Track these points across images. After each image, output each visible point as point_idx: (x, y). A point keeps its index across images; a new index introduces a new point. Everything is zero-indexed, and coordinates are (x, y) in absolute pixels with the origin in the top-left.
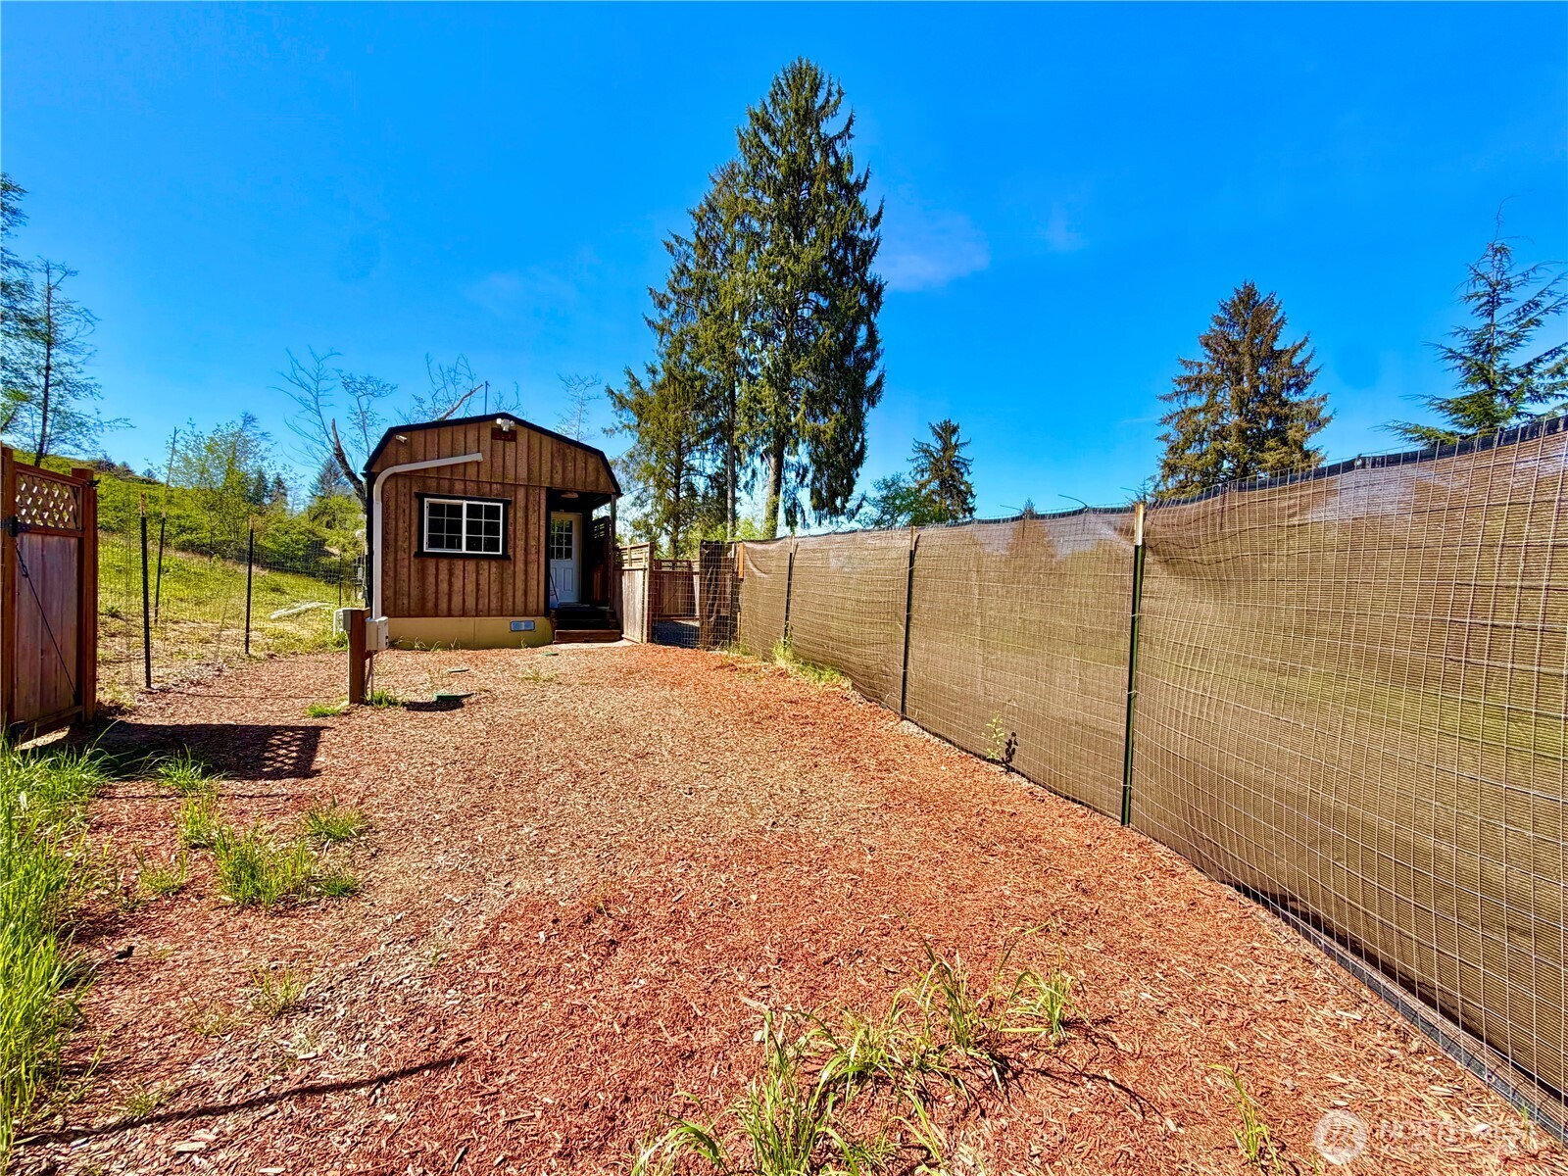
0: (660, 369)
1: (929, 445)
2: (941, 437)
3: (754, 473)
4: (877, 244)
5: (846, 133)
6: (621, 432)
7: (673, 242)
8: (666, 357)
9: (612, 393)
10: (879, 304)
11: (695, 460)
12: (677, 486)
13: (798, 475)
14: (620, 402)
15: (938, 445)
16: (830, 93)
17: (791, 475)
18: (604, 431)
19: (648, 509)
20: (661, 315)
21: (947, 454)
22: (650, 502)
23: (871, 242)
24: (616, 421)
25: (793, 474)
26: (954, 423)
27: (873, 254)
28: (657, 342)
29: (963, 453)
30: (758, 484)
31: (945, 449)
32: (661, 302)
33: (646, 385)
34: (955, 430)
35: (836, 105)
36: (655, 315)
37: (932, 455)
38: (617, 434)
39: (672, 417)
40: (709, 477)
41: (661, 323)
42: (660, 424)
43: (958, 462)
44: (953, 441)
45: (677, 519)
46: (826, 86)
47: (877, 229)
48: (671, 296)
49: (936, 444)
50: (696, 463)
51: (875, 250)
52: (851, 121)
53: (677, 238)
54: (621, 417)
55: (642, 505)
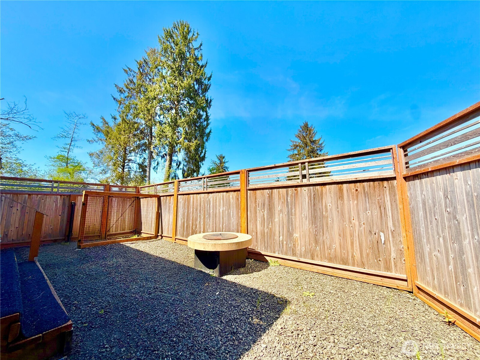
0: (118, 117)
1: (216, 162)
2: (219, 160)
3: (158, 164)
4: (210, 86)
5: (199, 48)
6: (97, 142)
7: (128, 70)
8: (122, 113)
9: (94, 125)
10: (210, 106)
11: (132, 156)
12: (123, 166)
13: (177, 164)
14: (97, 129)
15: (219, 162)
16: (194, 35)
17: (174, 164)
18: (88, 141)
19: (108, 175)
20: (120, 95)
21: (222, 165)
22: (109, 172)
23: (208, 85)
24: (94, 137)
25: (175, 164)
26: (223, 155)
27: (208, 89)
28: (118, 107)
29: (226, 165)
30: (160, 168)
31: (221, 163)
32: (121, 91)
33: (111, 123)
34: (224, 158)
35: (196, 38)
36: (118, 96)
37: (217, 164)
38: (95, 143)
39: (122, 138)
40: (139, 164)
41: (120, 99)
42: (117, 139)
43: (225, 167)
44: (223, 161)
45: (123, 180)
46: (192, 33)
47: (210, 81)
48: (125, 89)
49: (218, 162)
50: (133, 158)
51: (209, 88)
52: (201, 45)
53: (129, 69)
54: (97, 135)
55: (105, 173)
